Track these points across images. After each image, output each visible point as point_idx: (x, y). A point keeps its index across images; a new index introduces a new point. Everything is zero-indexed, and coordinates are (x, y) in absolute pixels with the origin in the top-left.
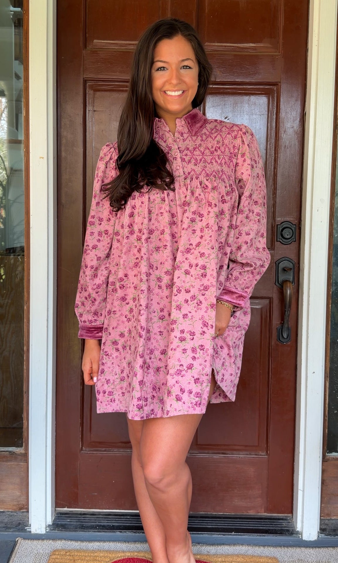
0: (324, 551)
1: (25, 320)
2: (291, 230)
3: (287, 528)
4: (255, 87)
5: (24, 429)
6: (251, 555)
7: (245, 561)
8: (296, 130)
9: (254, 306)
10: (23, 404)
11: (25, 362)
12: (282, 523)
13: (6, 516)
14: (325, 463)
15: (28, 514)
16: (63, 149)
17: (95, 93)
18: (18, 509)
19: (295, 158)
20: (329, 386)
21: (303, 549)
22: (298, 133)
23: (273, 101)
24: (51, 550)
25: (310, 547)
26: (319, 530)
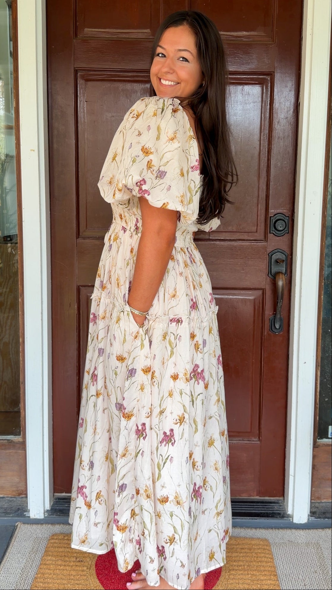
0: (313, 532)
1: (20, 313)
2: (284, 223)
3: (278, 512)
4: (249, 77)
5: (21, 418)
6: (244, 537)
7: (237, 543)
8: (290, 121)
9: (247, 296)
10: (20, 394)
11: (21, 354)
12: (274, 507)
13: (6, 501)
14: (316, 449)
15: (27, 500)
16: (55, 140)
17: (87, 83)
18: (17, 495)
19: (288, 149)
20: (320, 375)
21: (294, 531)
22: (291, 124)
23: (267, 91)
24: (50, 534)
25: (300, 529)
26: (309, 513)
